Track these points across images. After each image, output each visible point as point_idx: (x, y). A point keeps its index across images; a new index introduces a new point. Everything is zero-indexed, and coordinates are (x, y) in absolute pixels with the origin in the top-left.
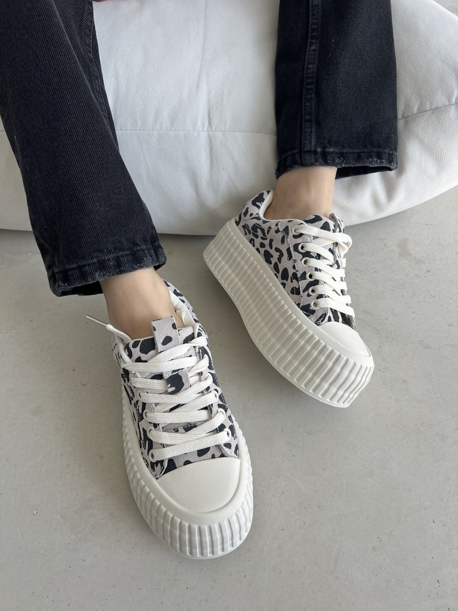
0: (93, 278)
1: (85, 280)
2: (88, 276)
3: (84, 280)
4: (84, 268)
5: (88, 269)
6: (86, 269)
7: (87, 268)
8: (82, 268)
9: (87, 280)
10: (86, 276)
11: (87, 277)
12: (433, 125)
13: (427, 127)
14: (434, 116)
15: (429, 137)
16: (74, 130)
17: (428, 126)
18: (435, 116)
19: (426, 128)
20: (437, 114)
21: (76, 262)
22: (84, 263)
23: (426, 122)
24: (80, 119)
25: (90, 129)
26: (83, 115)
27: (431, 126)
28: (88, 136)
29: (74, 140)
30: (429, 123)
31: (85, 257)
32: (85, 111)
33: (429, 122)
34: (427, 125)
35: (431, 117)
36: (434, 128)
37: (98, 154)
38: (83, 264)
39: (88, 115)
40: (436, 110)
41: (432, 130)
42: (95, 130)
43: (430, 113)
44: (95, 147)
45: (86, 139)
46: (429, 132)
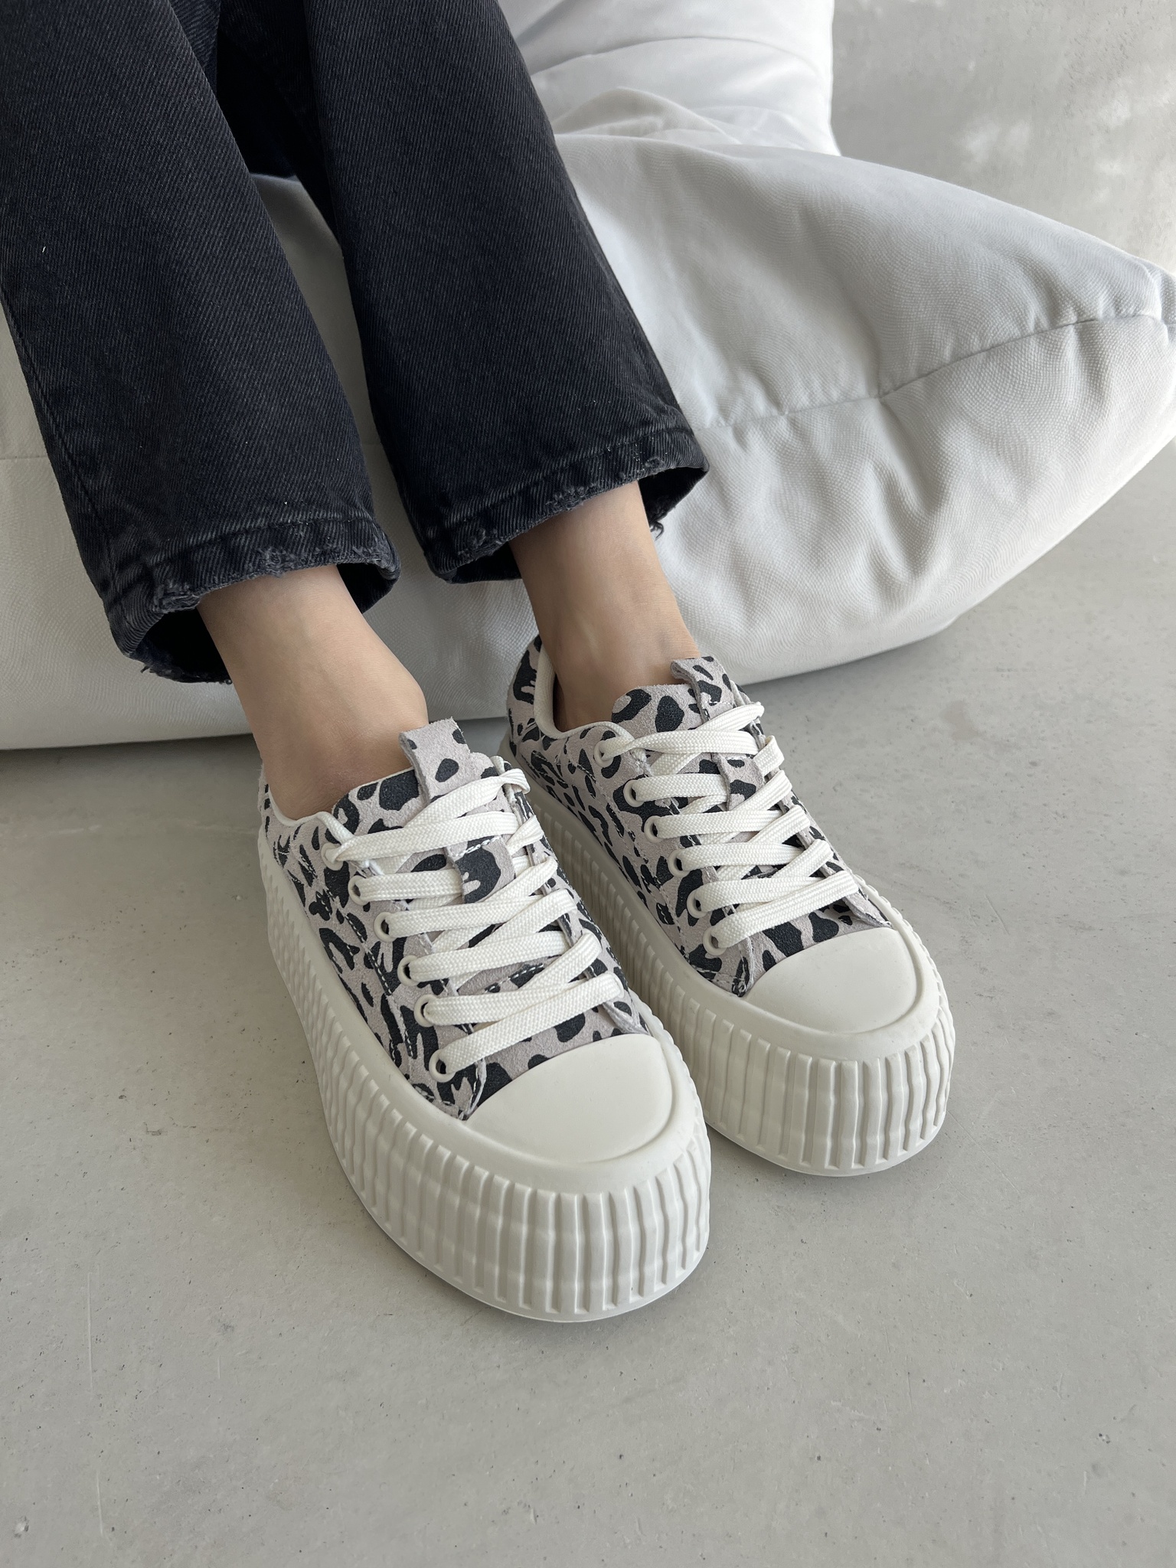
0: (259, 565)
1: (238, 570)
2: (246, 558)
3: (234, 569)
4: (236, 539)
5: (245, 542)
6: (240, 543)
7: (243, 540)
8: (231, 540)
9: (243, 569)
10: (241, 559)
11: (243, 561)
12: (994, 383)
13: (980, 390)
14: (993, 363)
15: (990, 413)
16: (204, 232)
17: (982, 386)
18: (995, 363)
19: (978, 390)
20: (999, 357)
21: (214, 527)
22: (235, 528)
23: (977, 379)
24: (217, 212)
25: (241, 234)
26: (222, 205)
27: (989, 387)
28: (236, 248)
29: (206, 251)
30: (983, 379)
31: (236, 512)
32: (228, 196)
33: (983, 377)
34: (980, 386)
35: (986, 365)
36: (997, 391)
37: (261, 290)
38: (233, 529)
39: (234, 204)
40: (994, 350)
41: (992, 395)
42: (252, 240)
43: (982, 357)
44: (252, 275)
45: (233, 254)
46: (988, 399)
